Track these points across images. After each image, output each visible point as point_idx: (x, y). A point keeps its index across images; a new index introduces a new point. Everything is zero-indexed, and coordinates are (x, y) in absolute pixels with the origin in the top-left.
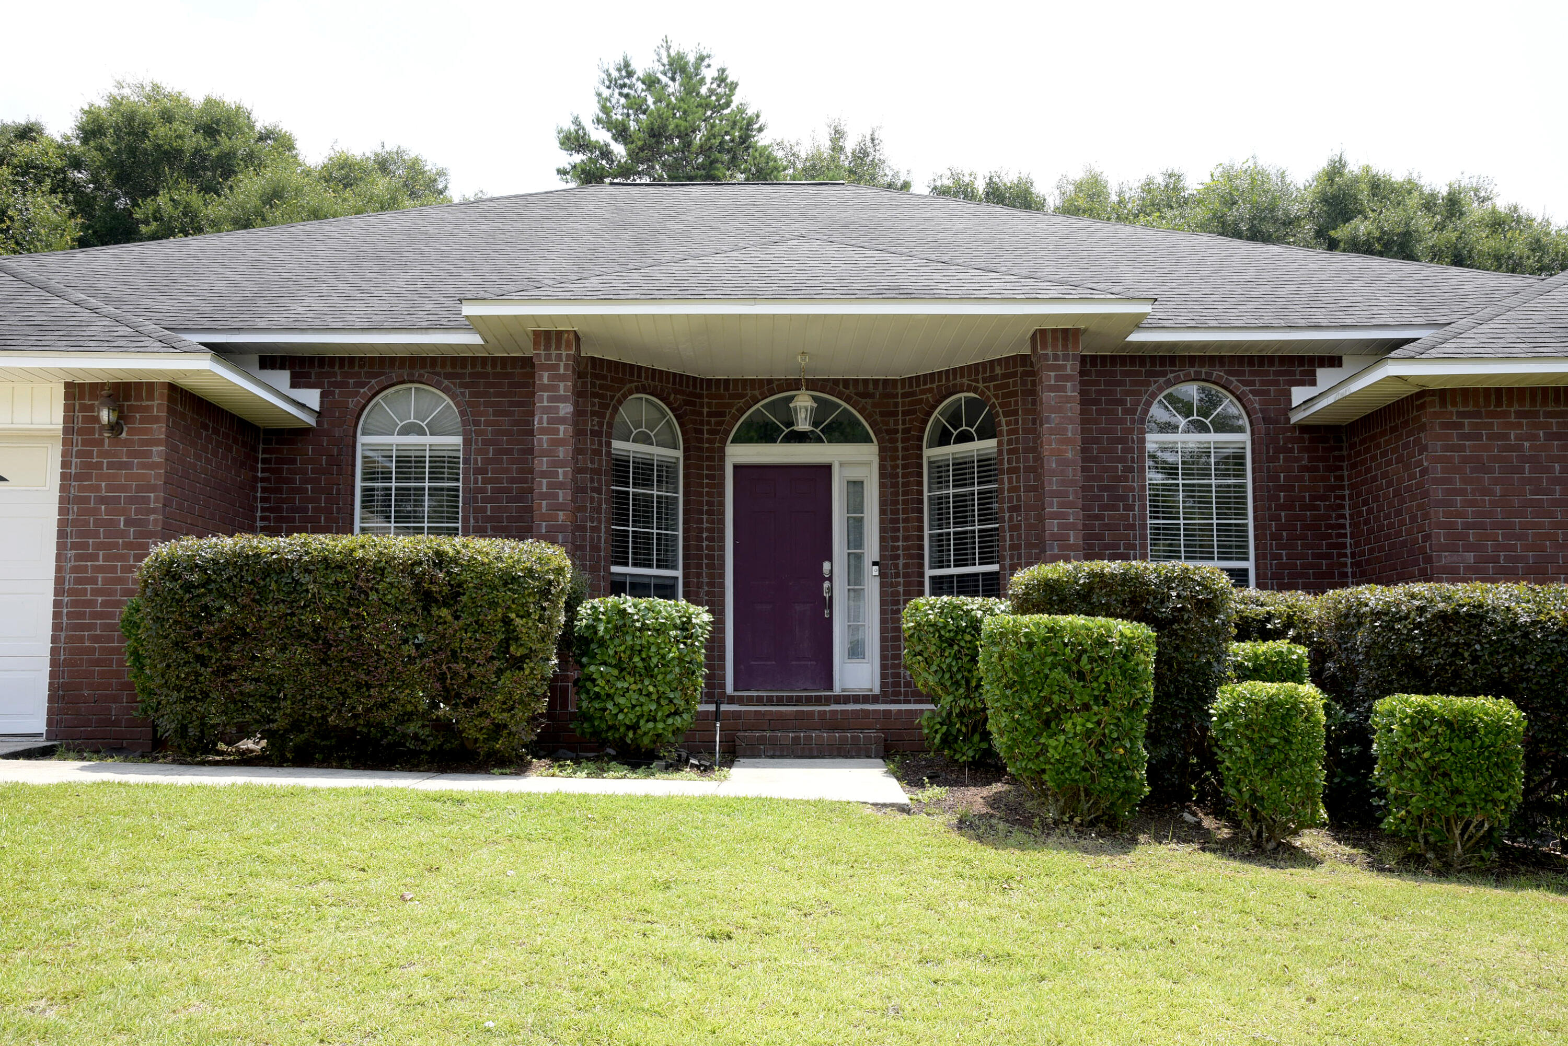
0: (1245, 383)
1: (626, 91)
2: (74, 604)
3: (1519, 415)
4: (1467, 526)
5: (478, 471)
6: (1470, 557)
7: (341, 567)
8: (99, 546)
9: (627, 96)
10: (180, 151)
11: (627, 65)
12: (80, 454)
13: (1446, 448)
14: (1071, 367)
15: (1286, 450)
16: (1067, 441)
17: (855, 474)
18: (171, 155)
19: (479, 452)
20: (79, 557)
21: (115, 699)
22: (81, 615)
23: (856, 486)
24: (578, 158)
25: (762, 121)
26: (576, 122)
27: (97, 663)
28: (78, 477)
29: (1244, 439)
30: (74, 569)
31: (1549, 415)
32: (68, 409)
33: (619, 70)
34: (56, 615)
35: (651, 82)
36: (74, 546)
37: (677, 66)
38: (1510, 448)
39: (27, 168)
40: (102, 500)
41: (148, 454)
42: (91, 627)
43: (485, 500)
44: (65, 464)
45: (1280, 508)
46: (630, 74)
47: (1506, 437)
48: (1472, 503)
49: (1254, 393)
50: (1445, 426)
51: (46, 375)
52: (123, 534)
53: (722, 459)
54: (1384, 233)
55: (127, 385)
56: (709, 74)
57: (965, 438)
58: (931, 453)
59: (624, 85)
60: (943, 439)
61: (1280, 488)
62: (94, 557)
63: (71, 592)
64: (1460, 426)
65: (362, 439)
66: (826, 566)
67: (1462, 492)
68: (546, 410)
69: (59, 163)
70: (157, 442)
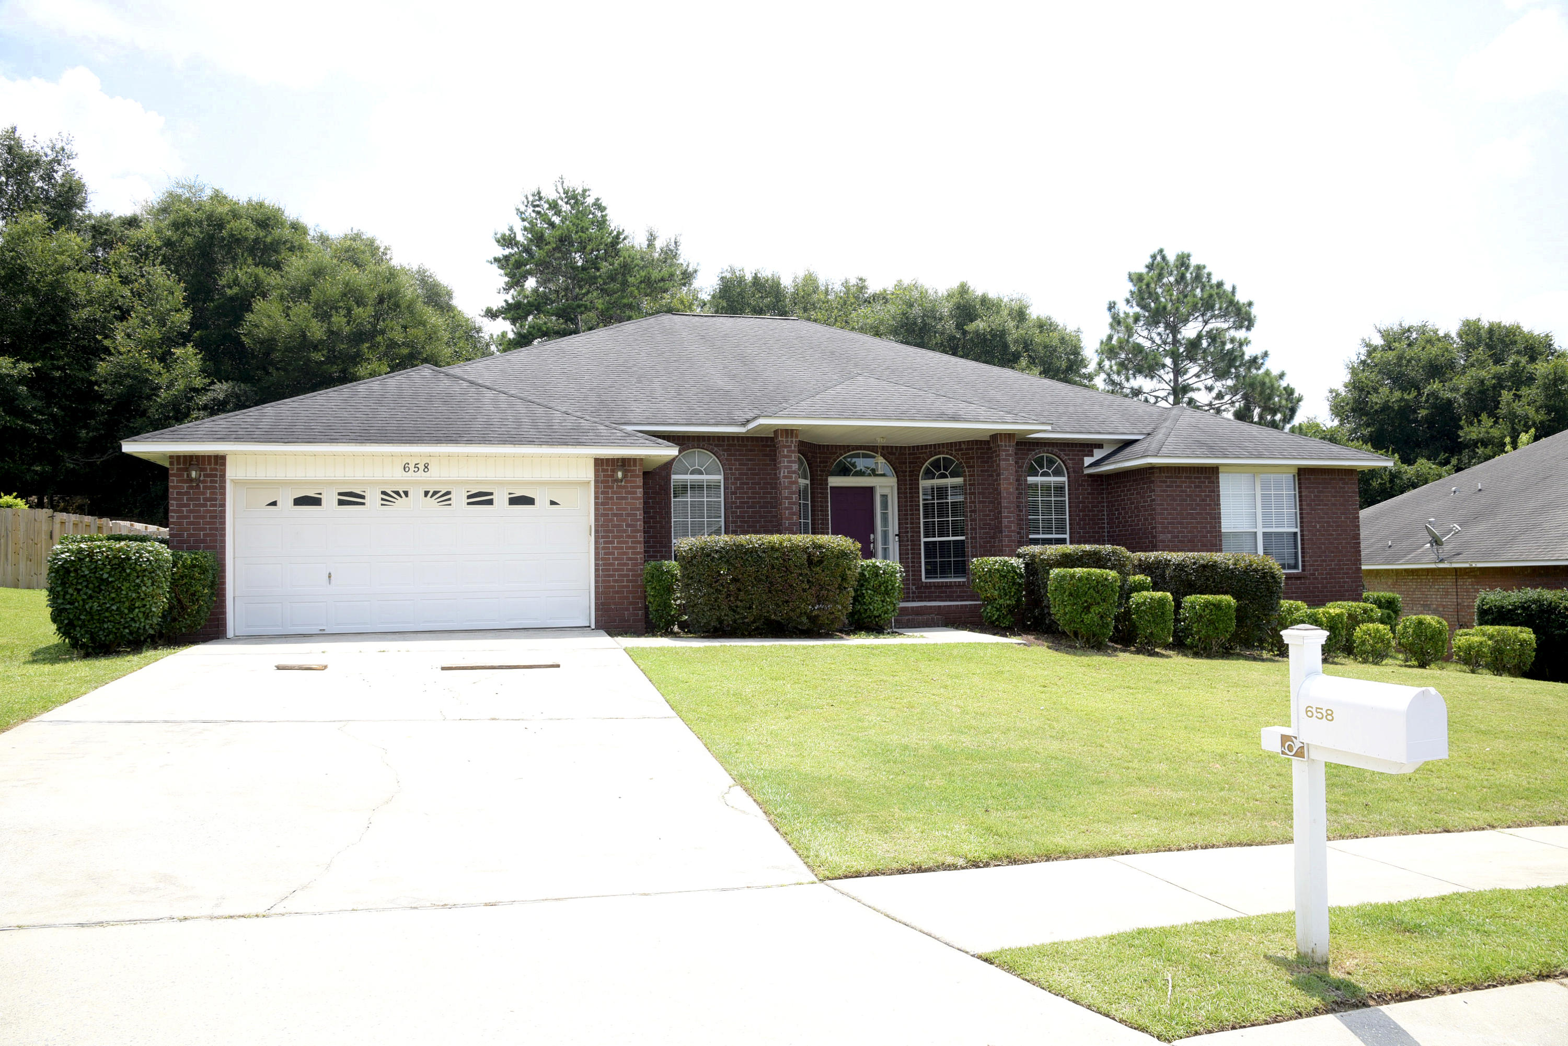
0: (1066, 455)
1: (537, 209)
2: (604, 565)
3: (1186, 477)
4: (1169, 523)
5: (733, 493)
6: (1169, 535)
8: (614, 537)
9: (539, 213)
11: (539, 193)
12: (603, 493)
13: (1162, 491)
14: (1011, 450)
15: (1082, 485)
16: (1010, 484)
17: (886, 491)
19: (733, 484)
20: (605, 543)
21: (628, 609)
22: (608, 570)
23: (884, 497)
24: (508, 251)
25: (626, 233)
26: (511, 229)
27: (617, 592)
28: (603, 504)
29: (1064, 479)
30: (604, 548)
31: (1195, 478)
32: (596, 471)
33: (533, 195)
34: (596, 570)
35: (554, 206)
36: (603, 537)
38: (1182, 491)
40: (615, 515)
41: (635, 493)
42: (613, 576)
43: (737, 507)
44: (596, 498)
45: (1080, 511)
46: (540, 199)
47: (1181, 487)
48: (1170, 514)
49: (1070, 459)
50: (1161, 482)
51: (587, 456)
52: (625, 531)
53: (828, 484)
54: (992, 330)
55: (629, 459)
56: (590, 201)
57: (943, 476)
58: (925, 483)
59: (538, 206)
60: (929, 475)
61: (1080, 502)
62: (613, 542)
63: (603, 559)
64: (1166, 482)
65: (674, 477)
66: (872, 536)
67: (1167, 509)
70: (638, 487)
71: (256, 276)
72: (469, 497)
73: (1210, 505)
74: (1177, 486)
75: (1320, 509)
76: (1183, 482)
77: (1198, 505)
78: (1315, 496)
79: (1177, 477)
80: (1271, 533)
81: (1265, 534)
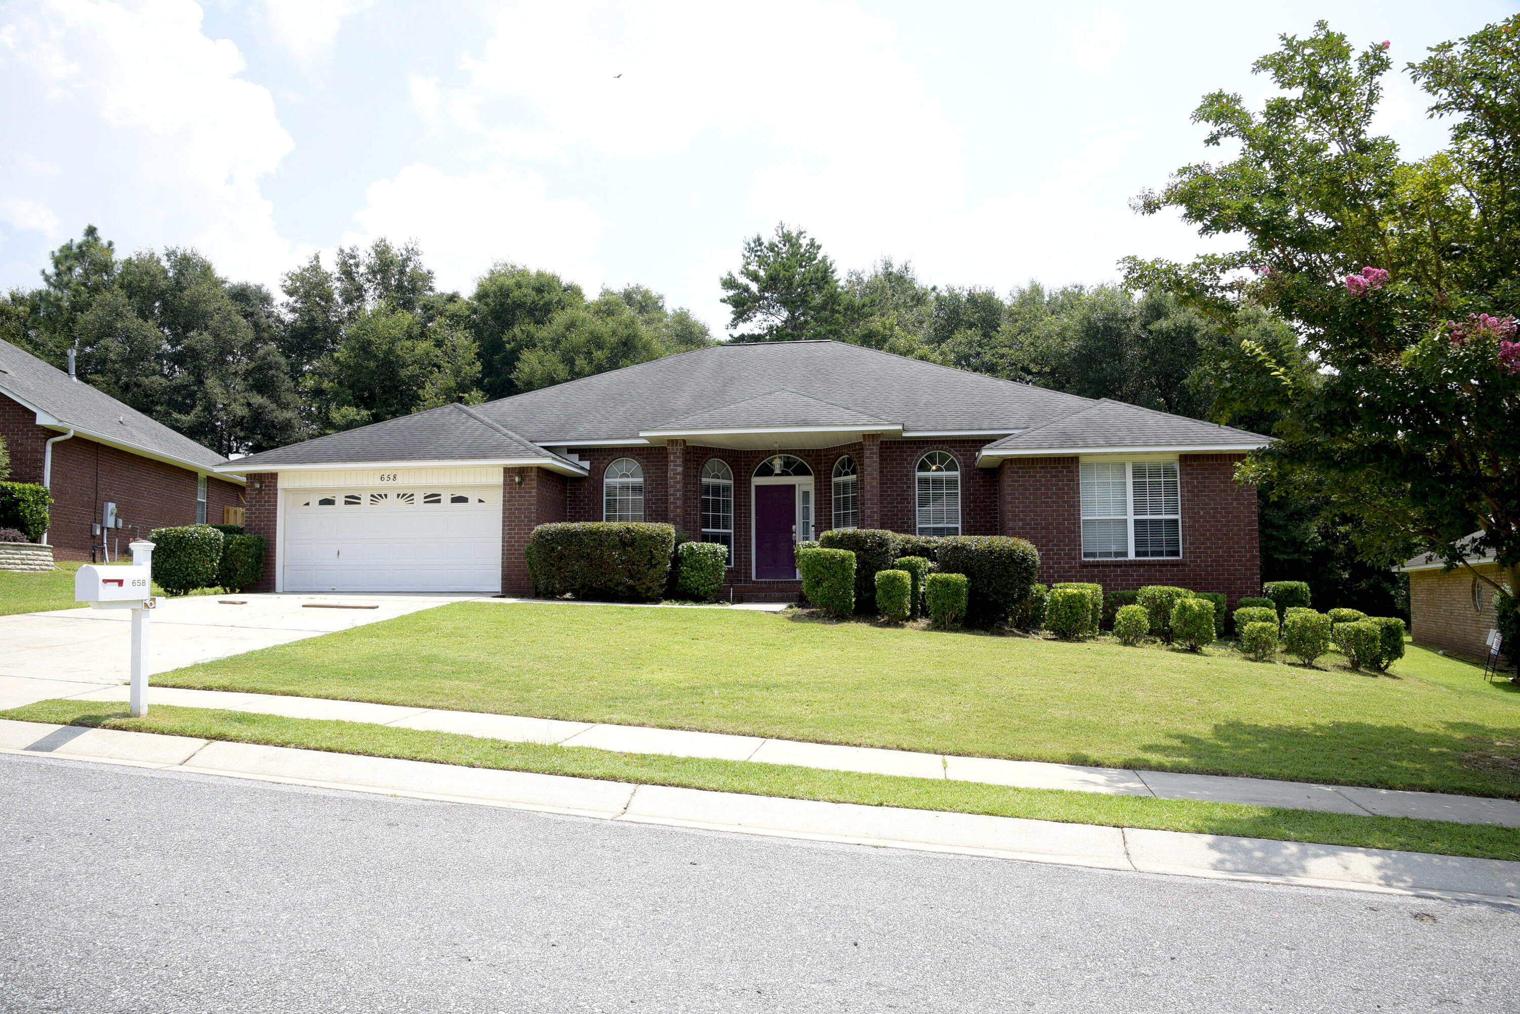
0: (957, 451)
1: (759, 253)
2: (508, 546)
3: (1041, 468)
4: (1020, 512)
5: (650, 492)
6: (1020, 523)
7: (595, 534)
8: (516, 525)
9: (759, 256)
10: (525, 303)
11: (759, 239)
12: (509, 493)
13: (1013, 481)
14: (876, 449)
15: (973, 478)
16: (873, 479)
17: (806, 489)
18: (520, 305)
19: (650, 484)
20: (509, 530)
21: (523, 580)
22: (511, 550)
23: (806, 494)
24: (731, 293)
25: (833, 267)
26: (730, 274)
27: (516, 567)
28: (508, 501)
29: (957, 474)
30: (508, 534)
31: (1051, 468)
32: (505, 477)
33: (755, 242)
34: (503, 550)
35: (772, 247)
36: (508, 525)
37: (787, 238)
38: (1037, 481)
39: (452, 317)
40: (516, 509)
41: (531, 492)
42: (514, 554)
43: (653, 503)
44: (504, 497)
45: (970, 502)
46: (760, 245)
47: (1035, 477)
48: (1022, 503)
49: (961, 455)
50: (1012, 472)
51: (499, 466)
52: (523, 521)
53: (750, 483)
55: (523, 468)
56: (804, 242)
57: (847, 474)
58: (834, 480)
59: (757, 251)
60: (839, 474)
61: (971, 494)
62: (514, 529)
63: (508, 542)
64: (1018, 472)
65: (606, 480)
66: (794, 527)
67: (1018, 498)
68: (672, 470)
69: (467, 313)
70: (533, 488)
71: (529, 332)
72: (425, 498)
73: (1067, 493)
74: (1030, 477)
75: (1205, 496)
76: (1038, 472)
77: (1054, 494)
78: (1199, 482)
79: (1030, 468)
80: (1145, 521)
81: (1136, 522)
